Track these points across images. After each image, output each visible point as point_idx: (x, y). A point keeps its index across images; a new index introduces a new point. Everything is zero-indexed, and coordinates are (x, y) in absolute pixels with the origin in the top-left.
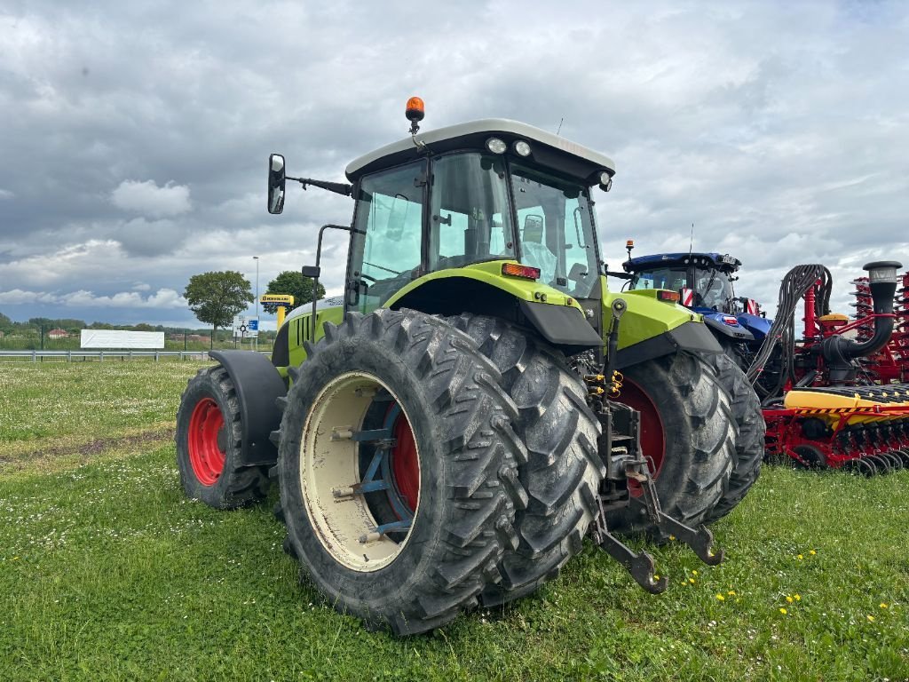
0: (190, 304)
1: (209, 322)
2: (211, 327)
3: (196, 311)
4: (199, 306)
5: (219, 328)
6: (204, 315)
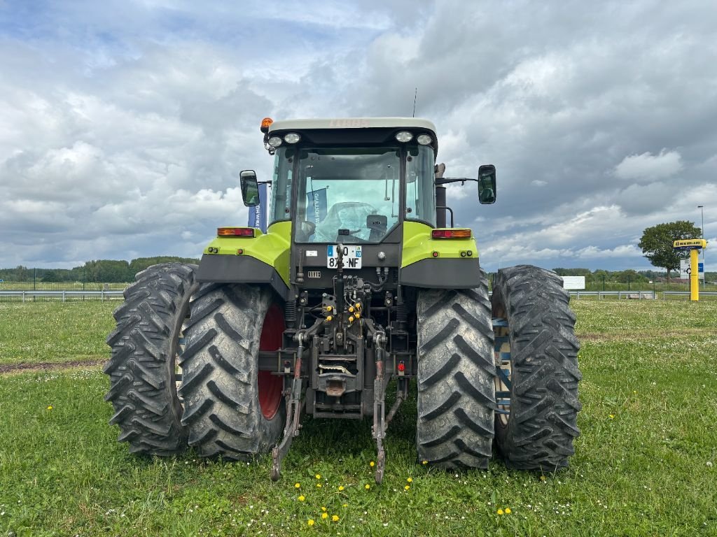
0: (644, 252)
1: (662, 266)
2: (665, 270)
3: (650, 258)
4: (652, 254)
5: (672, 271)
6: (656, 261)
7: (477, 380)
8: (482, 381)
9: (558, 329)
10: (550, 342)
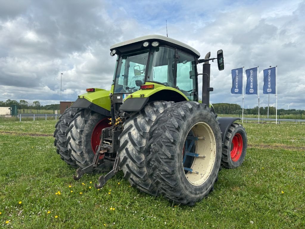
7: (133, 152)
8: (134, 153)
9: (165, 132)
10: (160, 137)
